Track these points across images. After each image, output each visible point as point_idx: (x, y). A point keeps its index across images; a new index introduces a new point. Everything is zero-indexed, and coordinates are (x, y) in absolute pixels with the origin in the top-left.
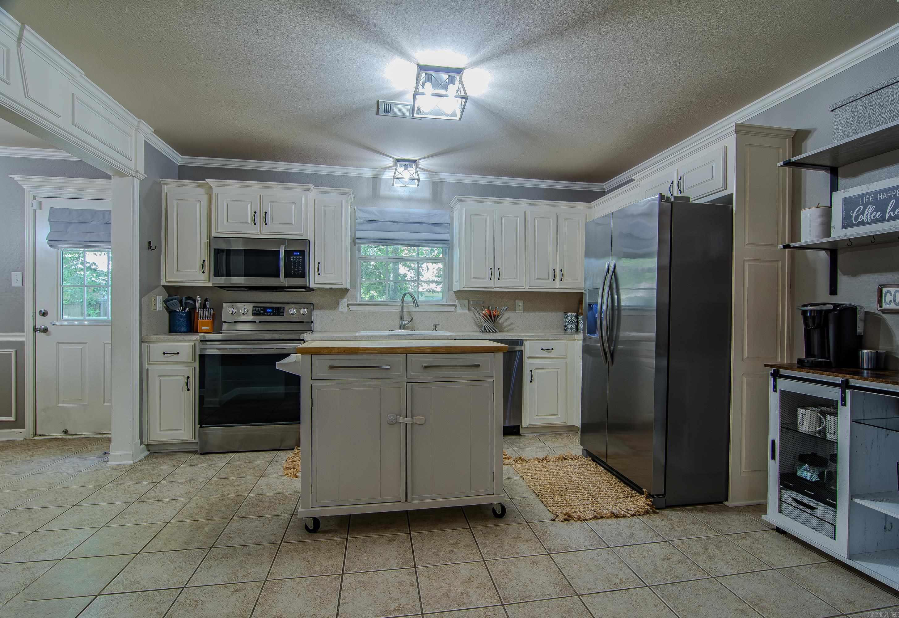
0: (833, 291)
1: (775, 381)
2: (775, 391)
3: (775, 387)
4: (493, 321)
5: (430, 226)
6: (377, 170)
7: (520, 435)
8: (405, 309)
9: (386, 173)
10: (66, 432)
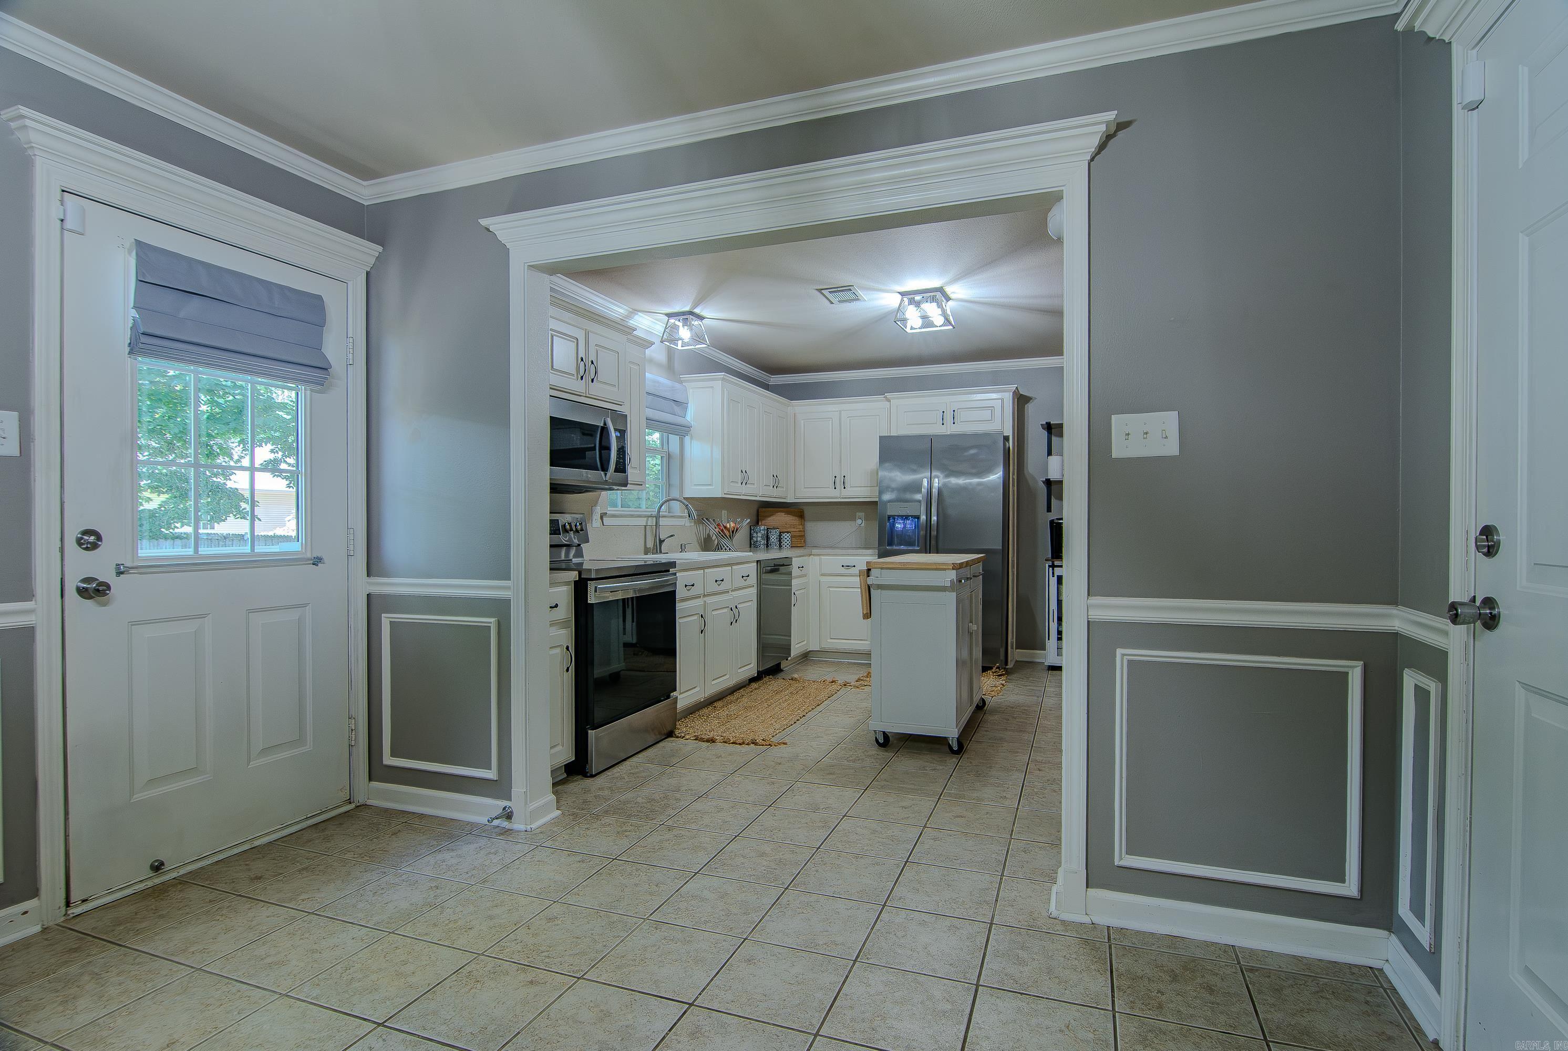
0: (1049, 510)
1: (1053, 570)
2: (1053, 576)
3: (1053, 573)
4: (730, 537)
5: (672, 403)
6: (631, 310)
7: (782, 671)
8: (662, 522)
9: (636, 317)
10: (157, 867)
